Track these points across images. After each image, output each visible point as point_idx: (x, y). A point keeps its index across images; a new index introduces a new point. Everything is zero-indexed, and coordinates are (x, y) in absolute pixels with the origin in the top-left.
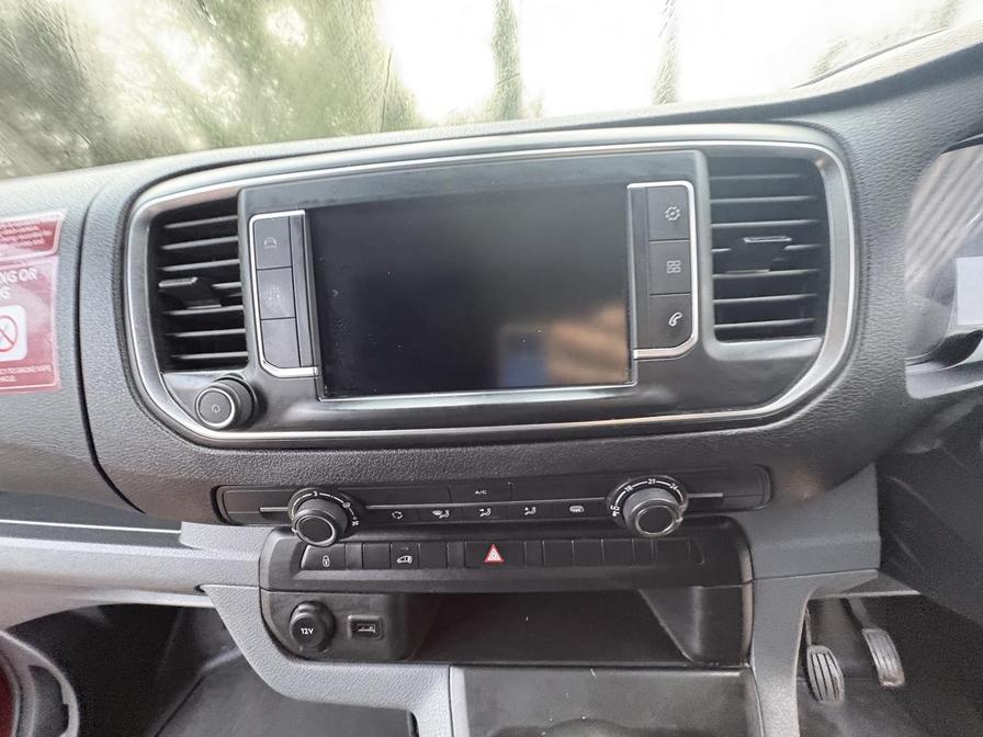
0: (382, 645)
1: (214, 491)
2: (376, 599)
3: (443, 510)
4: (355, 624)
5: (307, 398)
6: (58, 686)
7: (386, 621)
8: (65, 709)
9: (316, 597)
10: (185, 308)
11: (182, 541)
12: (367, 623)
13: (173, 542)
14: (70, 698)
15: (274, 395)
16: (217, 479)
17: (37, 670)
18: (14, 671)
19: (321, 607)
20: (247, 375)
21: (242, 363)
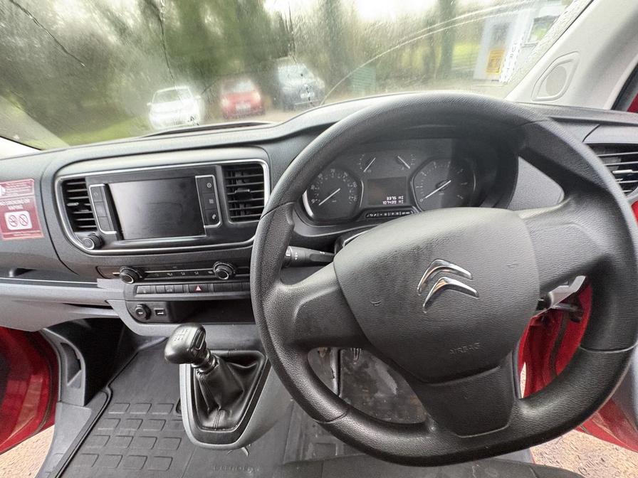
0: (166, 318)
1: (96, 267)
2: (161, 303)
3: (170, 273)
4: (157, 311)
5: (115, 240)
6: (74, 351)
7: (166, 310)
8: (79, 361)
9: (142, 303)
10: (78, 211)
11: (98, 286)
12: (161, 311)
13: (95, 286)
14: (80, 356)
15: (105, 239)
16: (97, 264)
17: (64, 345)
18: (55, 345)
19: (145, 307)
20: (97, 233)
21: (95, 229)
